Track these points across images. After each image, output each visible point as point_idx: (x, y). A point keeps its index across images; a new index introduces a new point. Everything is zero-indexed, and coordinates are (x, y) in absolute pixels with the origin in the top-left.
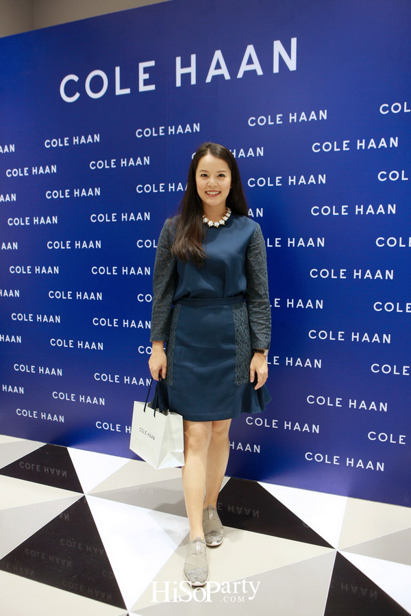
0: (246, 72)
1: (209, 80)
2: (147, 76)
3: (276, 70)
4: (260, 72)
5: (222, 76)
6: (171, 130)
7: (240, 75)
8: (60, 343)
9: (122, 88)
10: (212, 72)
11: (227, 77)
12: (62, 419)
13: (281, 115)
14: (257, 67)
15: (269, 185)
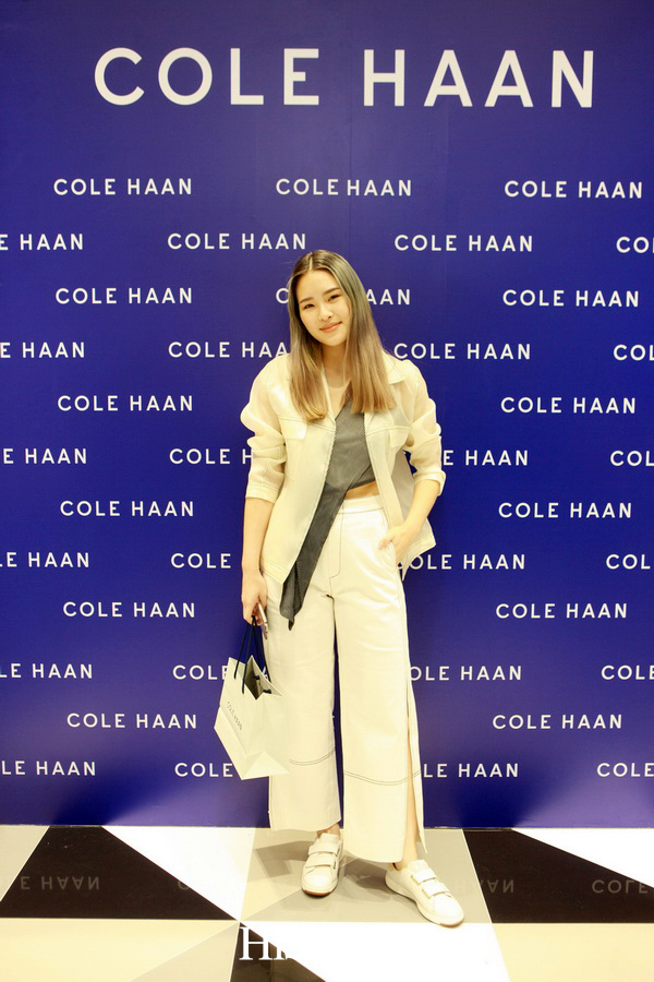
0: (501, 99)
1: (430, 101)
2: (301, 77)
3: (556, 102)
4: (527, 102)
5: (457, 98)
6: (353, 187)
7: (491, 102)
8: (89, 609)
9: (243, 92)
10: (437, 89)
11: (467, 102)
12: (90, 769)
13: (564, 183)
14: (521, 90)
15: (541, 304)
